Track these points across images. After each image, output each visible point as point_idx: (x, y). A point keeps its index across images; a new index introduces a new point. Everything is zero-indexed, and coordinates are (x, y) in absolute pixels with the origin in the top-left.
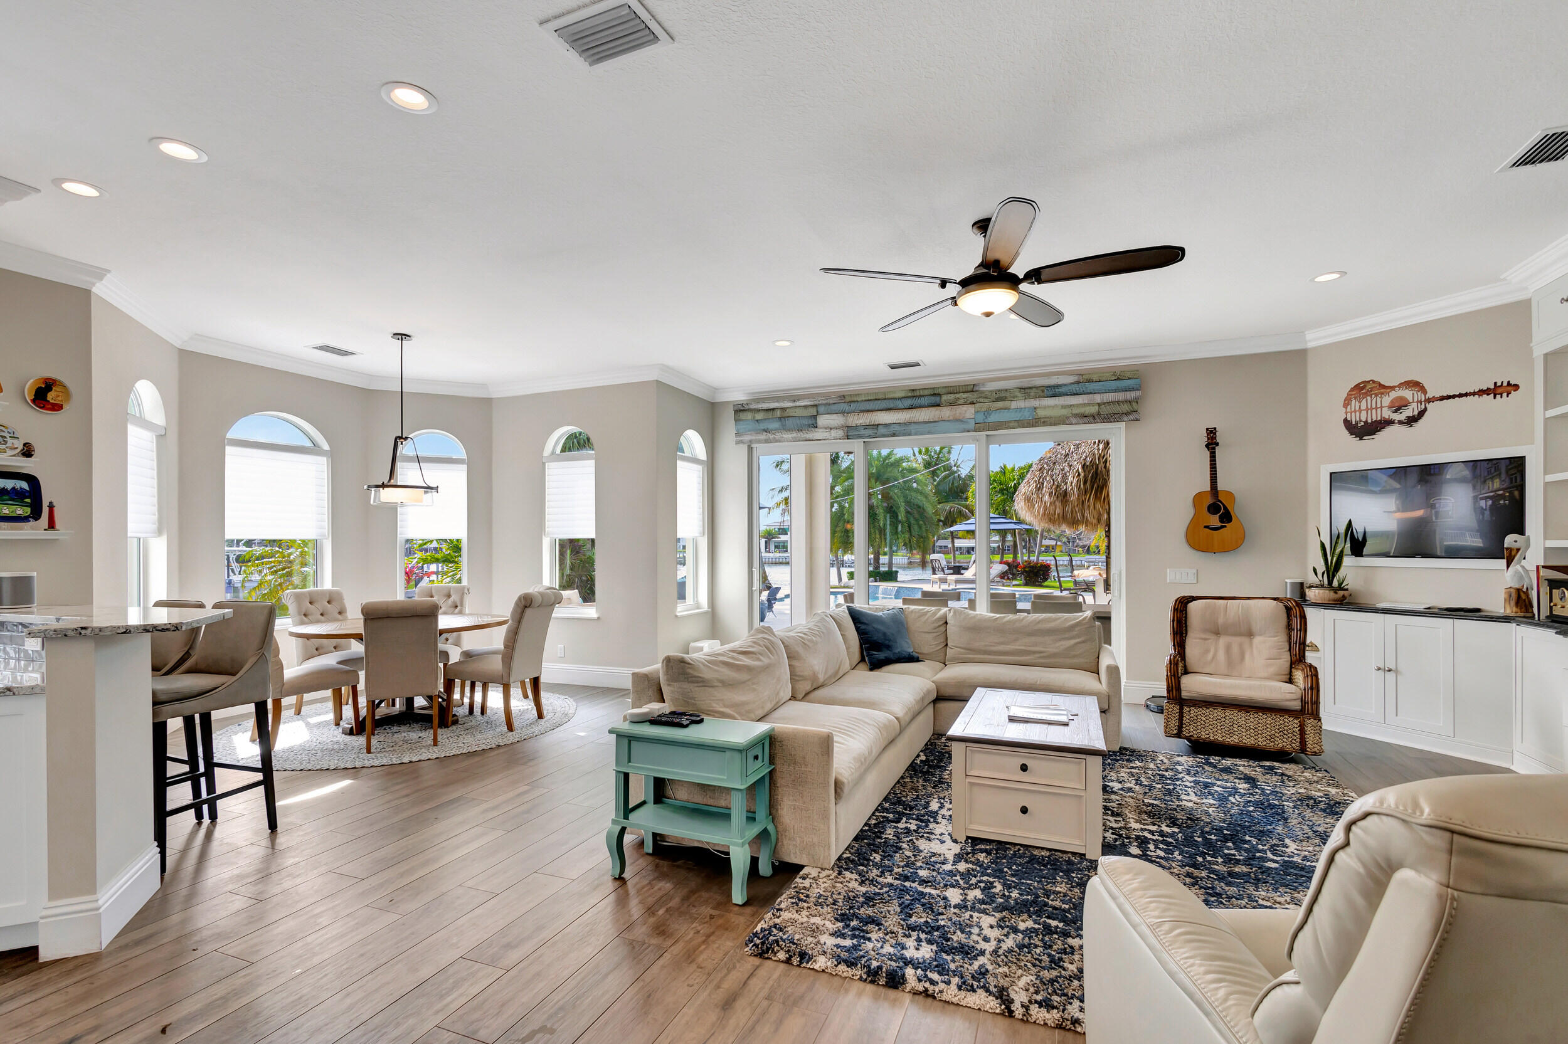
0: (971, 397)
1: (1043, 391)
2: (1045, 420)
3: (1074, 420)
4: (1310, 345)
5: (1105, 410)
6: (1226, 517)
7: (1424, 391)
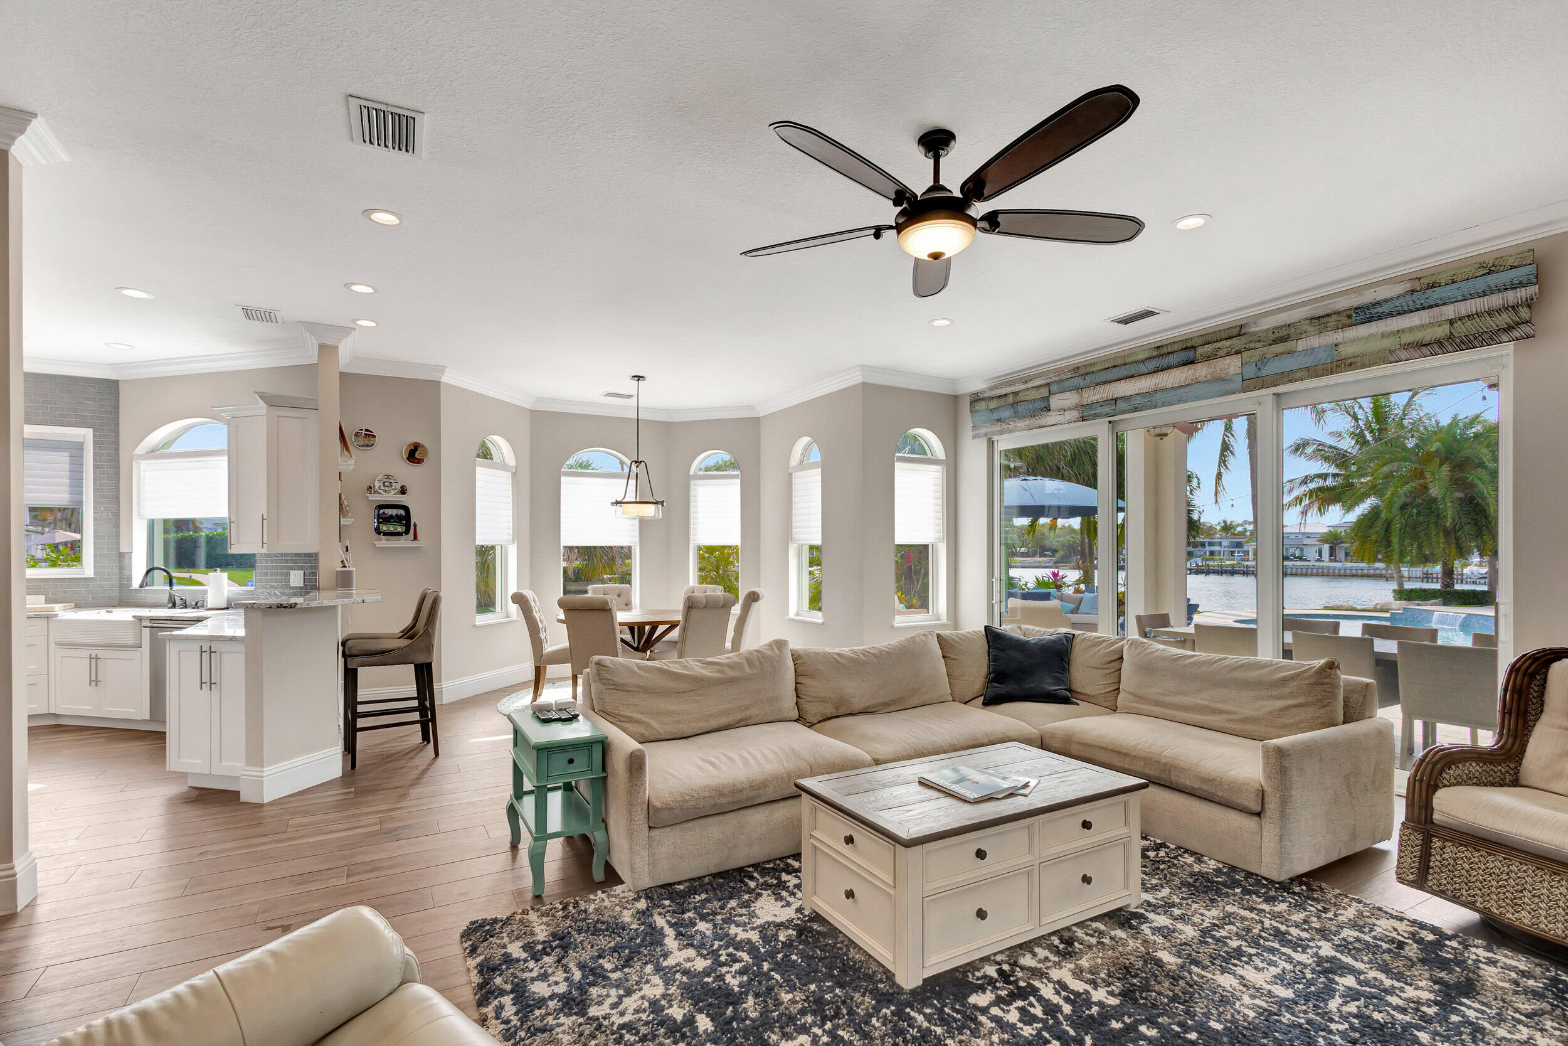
0: (1236, 343)
1: (1349, 317)
2: (1353, 360)
3: (1403, 354)
5: (1461, 329)
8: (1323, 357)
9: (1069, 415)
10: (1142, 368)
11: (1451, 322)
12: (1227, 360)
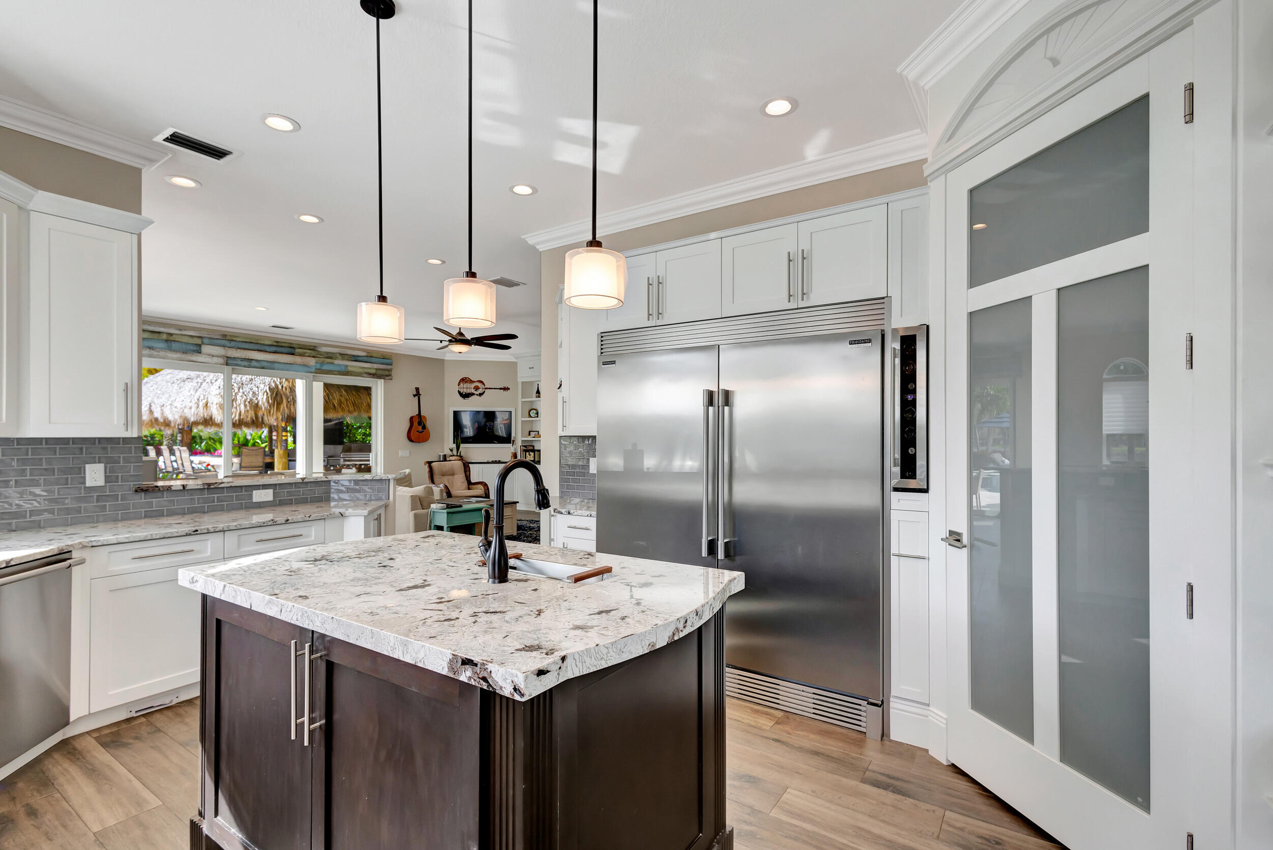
0: (313, 353)
1: (350, 357)
2: (352, 373)
3: (365, 375)
4: (446, 358)
5: (379, 372)
6: (424, 427)
7: (484, 385)
8: (343, 369)
9: (215, 360)
10: (268, 349)
11: (376, 369)
12: (310, 359)
